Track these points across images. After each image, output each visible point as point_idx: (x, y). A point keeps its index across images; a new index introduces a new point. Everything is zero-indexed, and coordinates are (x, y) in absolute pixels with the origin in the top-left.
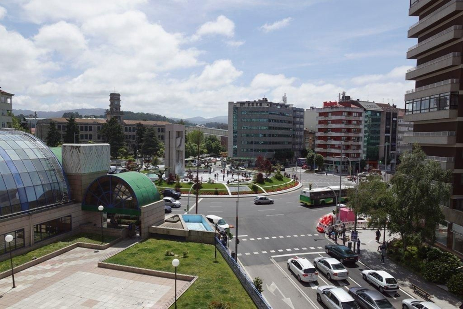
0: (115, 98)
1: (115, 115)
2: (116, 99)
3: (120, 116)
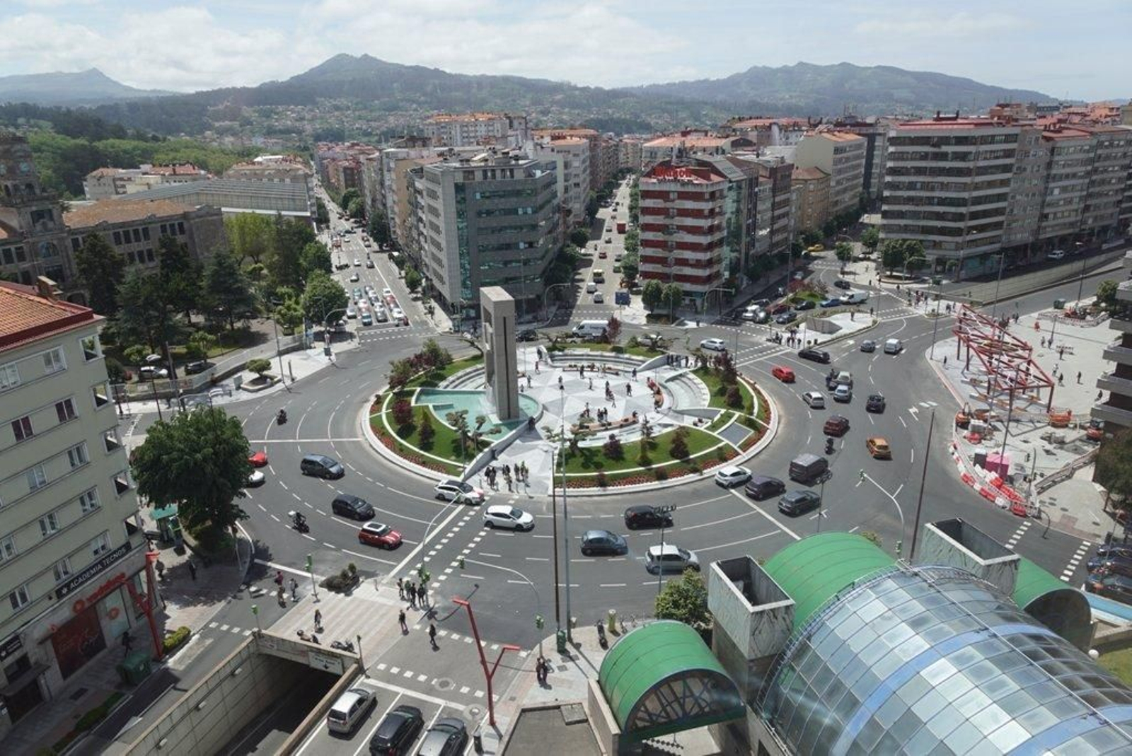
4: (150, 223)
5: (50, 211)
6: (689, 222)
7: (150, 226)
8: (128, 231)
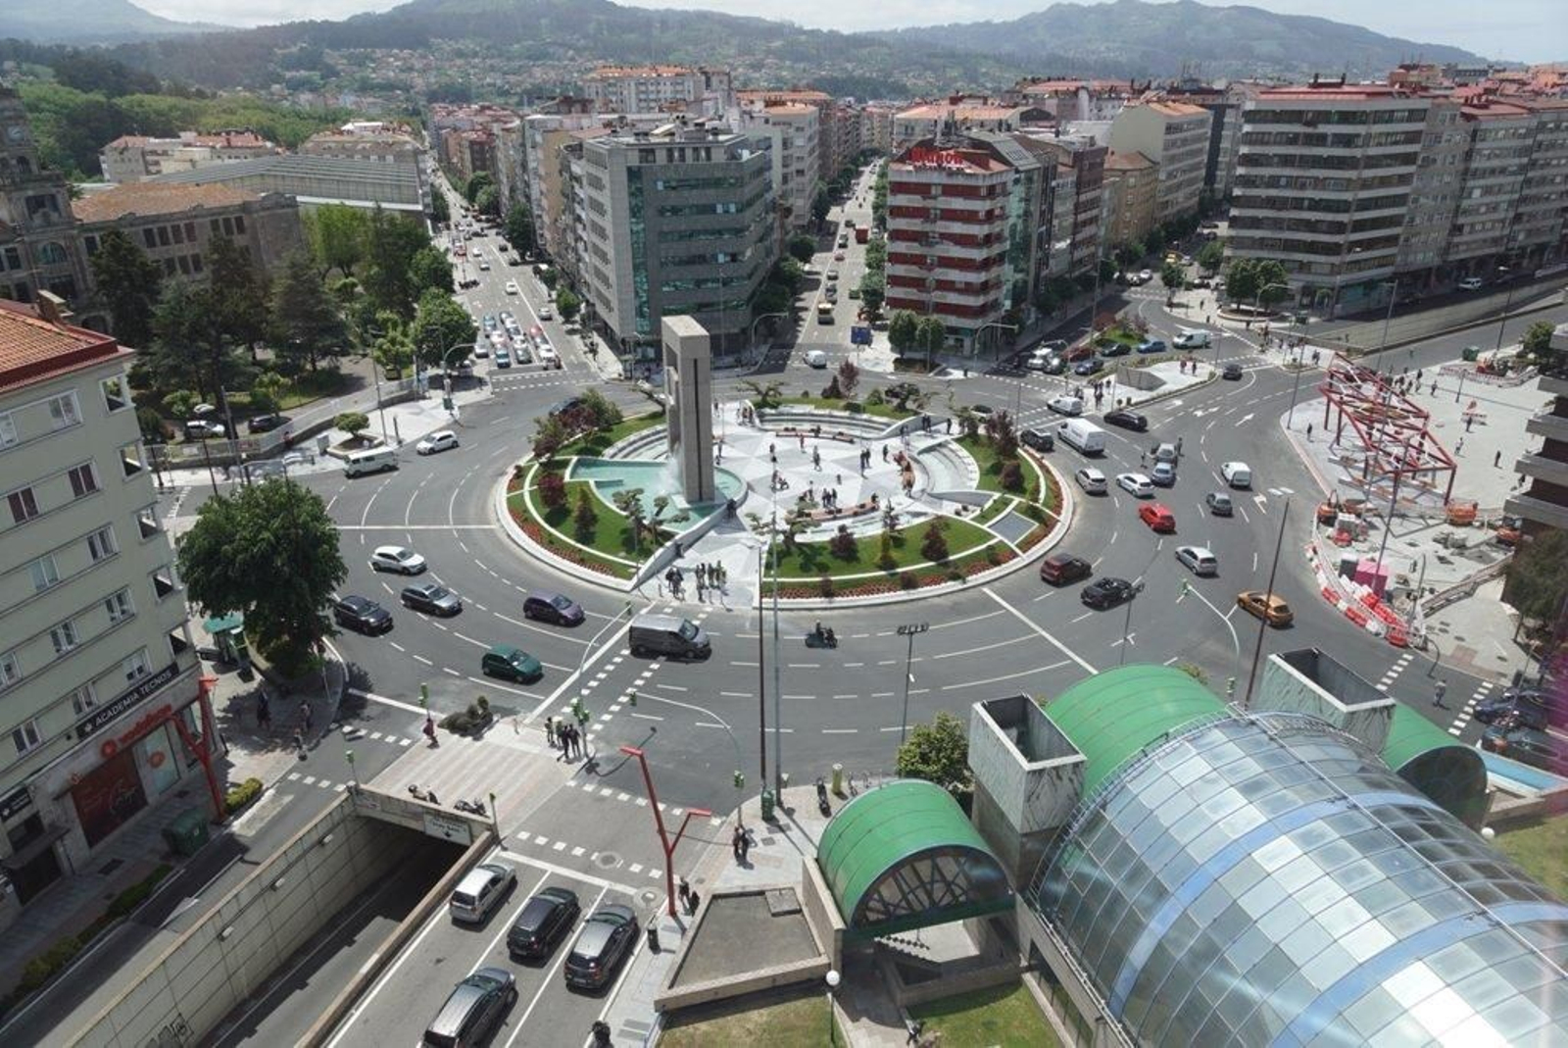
0: (7, 114)
1: (30, 193)
2: (10, 118)
3: (54, 191)
4: (196, 217)
5: (53, 197)
6: (957, 228)
7: (197, 221)
8: (165, 228)
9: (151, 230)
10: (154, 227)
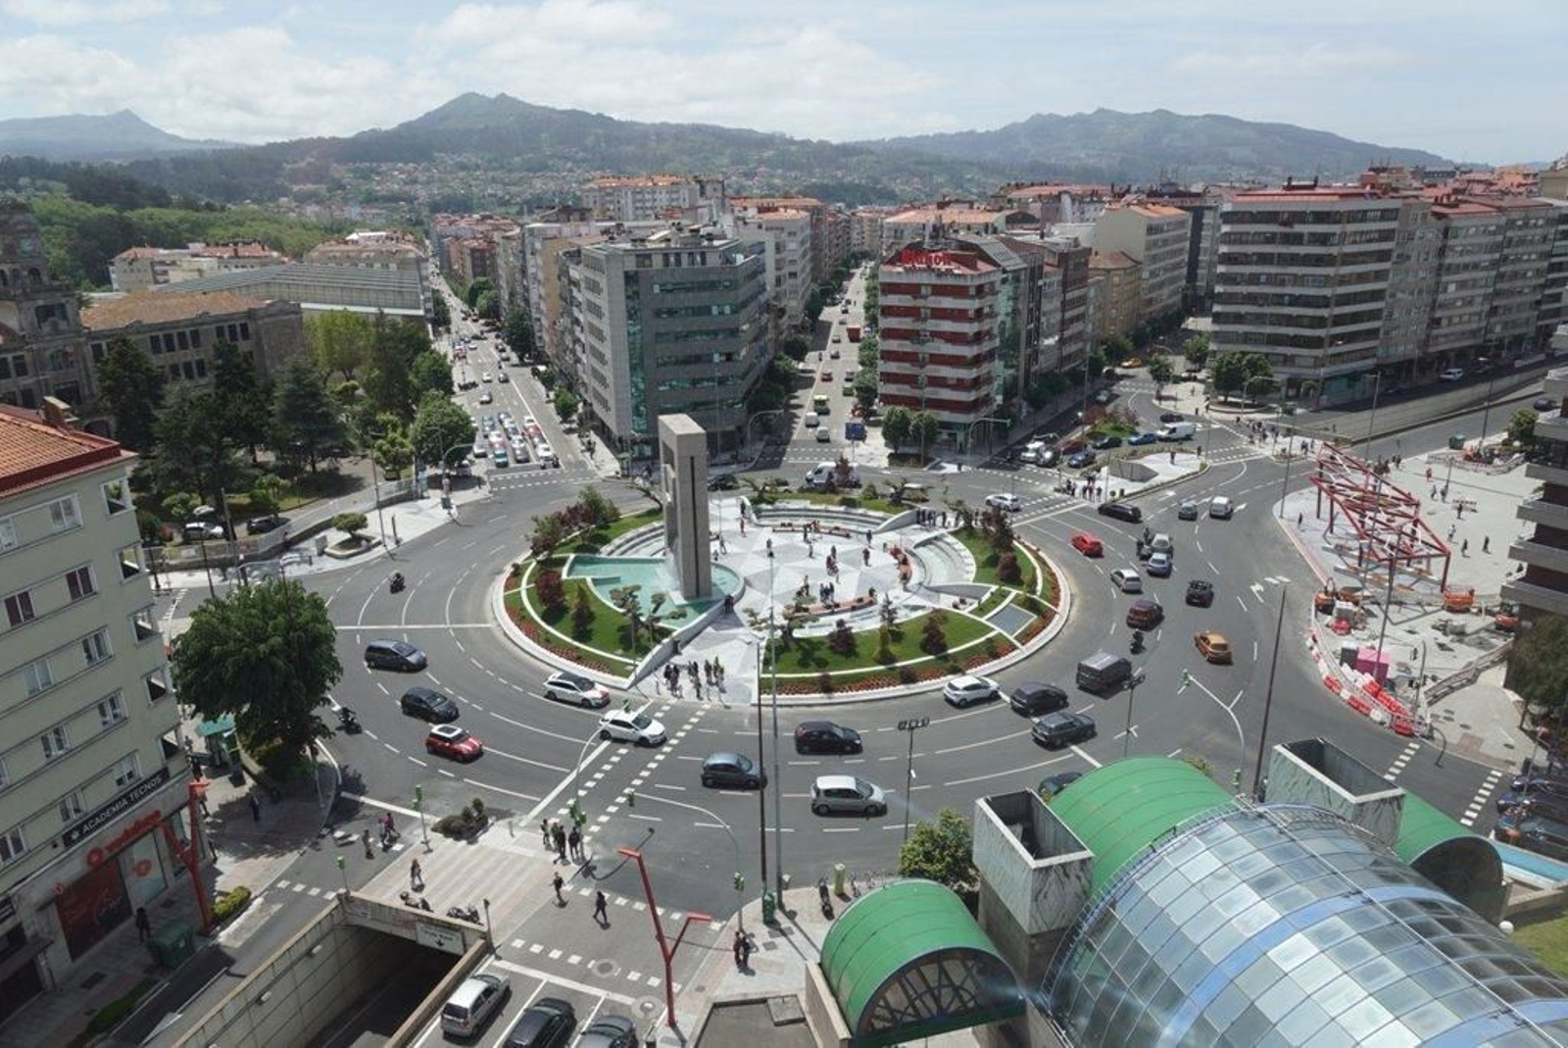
0: (20, 227)
1: (41, 303)
2: (24, 231)
3: (63, 300)
4: (202, 324)
5: (62, 306)
6: (948, 326)
7: (201, 329)
8: (170, 335)
9: (157, 337)
10: (161, 334)
